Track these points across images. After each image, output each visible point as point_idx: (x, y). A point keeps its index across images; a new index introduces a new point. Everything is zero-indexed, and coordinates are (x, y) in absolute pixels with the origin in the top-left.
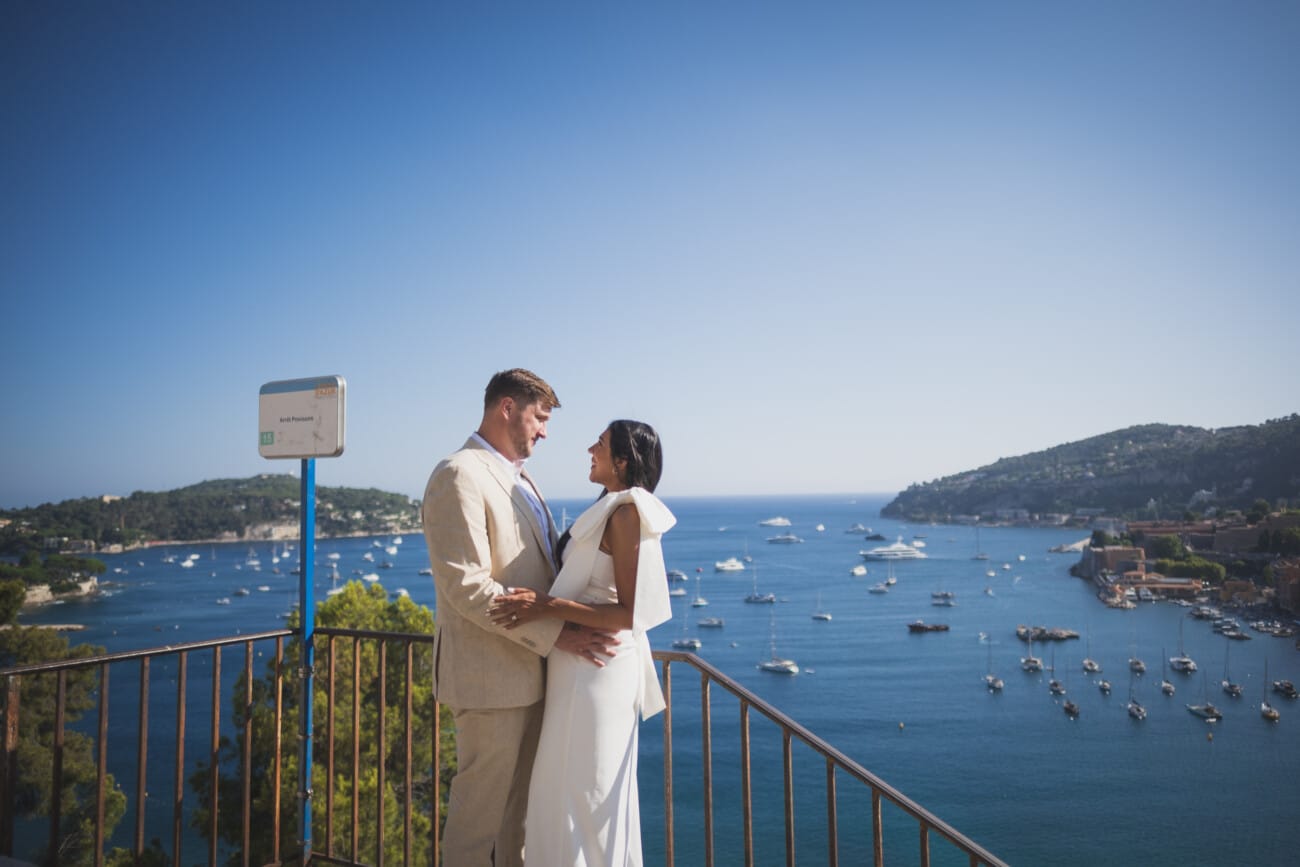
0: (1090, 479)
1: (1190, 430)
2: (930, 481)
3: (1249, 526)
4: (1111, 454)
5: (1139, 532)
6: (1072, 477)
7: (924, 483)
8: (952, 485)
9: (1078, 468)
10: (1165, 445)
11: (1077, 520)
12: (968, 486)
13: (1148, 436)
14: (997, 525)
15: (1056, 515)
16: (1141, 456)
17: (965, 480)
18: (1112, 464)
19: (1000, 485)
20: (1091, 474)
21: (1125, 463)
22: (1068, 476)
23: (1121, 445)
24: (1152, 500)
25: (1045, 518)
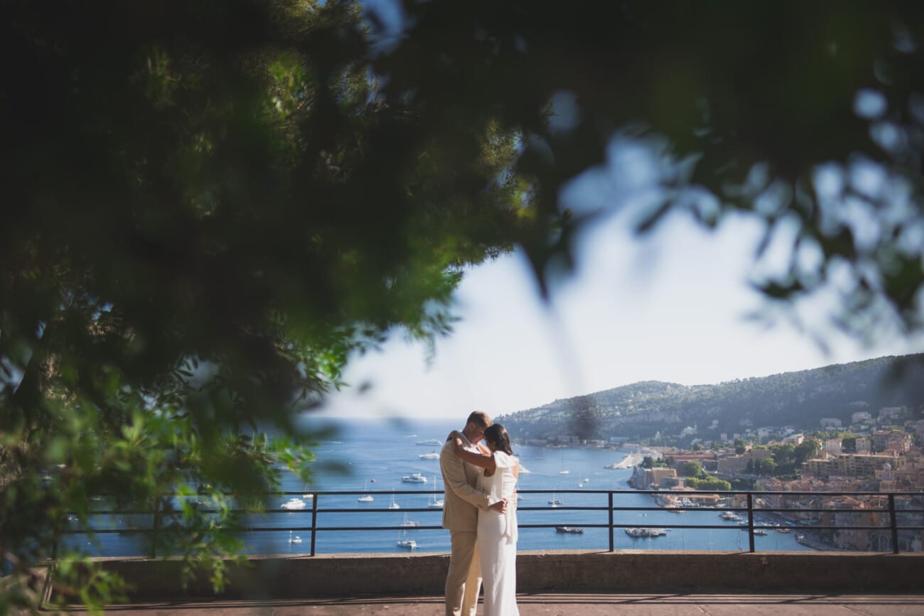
0: (618, 417)
1: (675, 386)
2: (510, 414)
3: (737, 456)
4: (630, 401)
5: (671, 458)
6: (607, 415)
7: (507, 415)
8: (526, 417)
9: (610, 409)
10: (662, 396)
11: (611, 445)
12: (538, 418)
13: (651, 389)
14: (559, 446)
15: (598, 441)
16: (649, 402)
17: (535, 415)
18: (632, 407)
19: (560, 419)
20: (618, 413)
21: (640, 407)
22: (605, 414)
23: (635, 394)
24: (658, 433)
25: (590, 443)
